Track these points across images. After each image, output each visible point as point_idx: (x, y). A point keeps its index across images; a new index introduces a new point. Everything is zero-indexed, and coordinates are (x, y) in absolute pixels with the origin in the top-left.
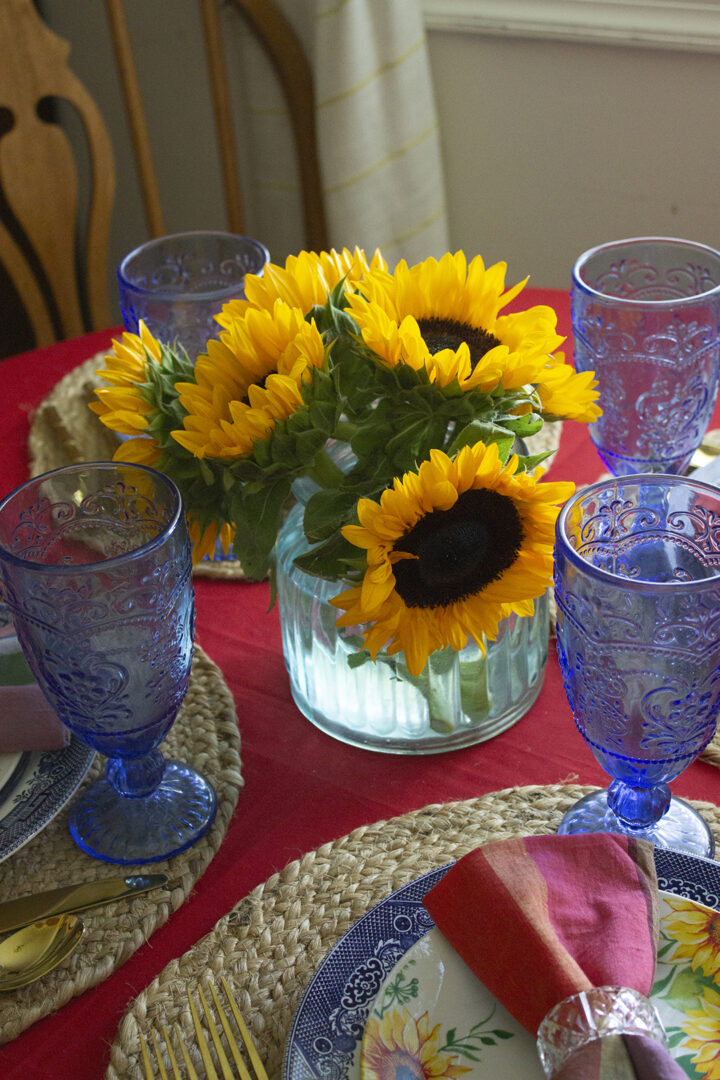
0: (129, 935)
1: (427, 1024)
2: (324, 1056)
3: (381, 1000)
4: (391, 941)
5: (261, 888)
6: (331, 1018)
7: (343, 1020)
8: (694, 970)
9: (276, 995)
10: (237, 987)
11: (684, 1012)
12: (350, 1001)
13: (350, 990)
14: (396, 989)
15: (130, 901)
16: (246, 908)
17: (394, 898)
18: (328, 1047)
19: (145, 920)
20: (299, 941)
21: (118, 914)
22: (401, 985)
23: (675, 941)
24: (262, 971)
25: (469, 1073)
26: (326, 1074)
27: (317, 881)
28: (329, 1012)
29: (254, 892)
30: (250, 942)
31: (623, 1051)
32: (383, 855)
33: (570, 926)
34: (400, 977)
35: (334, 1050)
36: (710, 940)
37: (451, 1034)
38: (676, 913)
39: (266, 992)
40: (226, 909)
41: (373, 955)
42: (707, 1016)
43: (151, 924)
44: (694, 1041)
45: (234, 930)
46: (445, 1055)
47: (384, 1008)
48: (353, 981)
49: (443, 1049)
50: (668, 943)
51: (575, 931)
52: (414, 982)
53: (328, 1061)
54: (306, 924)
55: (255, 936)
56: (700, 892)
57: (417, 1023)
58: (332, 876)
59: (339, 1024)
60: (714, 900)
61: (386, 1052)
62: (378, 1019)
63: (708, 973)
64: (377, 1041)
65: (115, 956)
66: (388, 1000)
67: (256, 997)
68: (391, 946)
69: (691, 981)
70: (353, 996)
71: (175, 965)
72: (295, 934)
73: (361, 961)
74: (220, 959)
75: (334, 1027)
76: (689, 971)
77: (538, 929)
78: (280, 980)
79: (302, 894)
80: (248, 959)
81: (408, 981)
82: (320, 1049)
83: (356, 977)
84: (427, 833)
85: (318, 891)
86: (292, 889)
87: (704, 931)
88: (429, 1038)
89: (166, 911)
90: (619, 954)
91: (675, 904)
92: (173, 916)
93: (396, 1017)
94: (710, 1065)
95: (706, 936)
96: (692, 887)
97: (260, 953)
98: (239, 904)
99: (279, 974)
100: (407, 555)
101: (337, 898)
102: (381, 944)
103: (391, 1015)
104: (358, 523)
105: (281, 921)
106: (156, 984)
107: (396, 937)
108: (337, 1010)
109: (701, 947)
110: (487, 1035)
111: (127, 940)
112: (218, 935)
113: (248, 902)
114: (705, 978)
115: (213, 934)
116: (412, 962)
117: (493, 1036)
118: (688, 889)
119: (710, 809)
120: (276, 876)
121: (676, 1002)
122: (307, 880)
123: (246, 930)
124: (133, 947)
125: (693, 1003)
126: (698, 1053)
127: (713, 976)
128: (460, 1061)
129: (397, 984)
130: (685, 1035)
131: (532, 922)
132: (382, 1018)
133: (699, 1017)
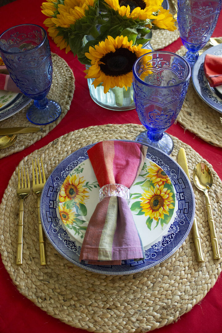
0: (30, 141)
1: (82, 179)
2: (56, 181)
3: (73, 172)
4: (83, 157)
5: (62, 136)
6: (62, 173)
7: (64, 174)
8: (151, 181)
9: (56, 163)
10: (48, 159)
11: (144, 190)
12: (68, 170)
13: (69, 167)
14: (77, 170)
15: (33, 133)
16: (57, 141)
17: (87, 147)
18: (58, 179)
19: (34, 139)
20: (66, 151)
21: (29, 136)
22: (79, 169)
23: (148, 173)
24: (55, 157)
25: (88, 193)
26: (55, 186)
27: (76, 137)
28: (62, 171)
29: (60, 137)
30: (55, 149)
31: (116, 200)
32: (93, 134)
33: (118, 165)
34: (80, 167)
35: (59, 181)
36: (157, 175)
37: (87, 183)
38: (151, 166)
39: (54, 162)
40: (52, 140)
41: (77, 160)
42: (149, 193)
43: (35, 140)
44: (143, 198)
45: (52, 146)
46: (84, 188)
47: (73, 174)
48: (70, 165)
49: (84, 186)
50: (147, 173)
51: (119, 167)
52: (83, 169)
53: (57, 183)
54: (69, 147)
55: (56, 148)
56: (161, 161)
57: (80, 179)
58: (80, 137)
59: (63, 175)
60: (163, 164)
61: (69, 184)
62: (70, 176)
63: (153, 182)
64: (68, 181)
65: (25, 146)
66: (75, 172)
67: (51, 163)
68: (82, 158)
69: (149, 183)
70: (69, 169)
71: (36, 151)
72: (66, 149)
73: (74, 161)
74: (47, 152)
75: (61, 175)
76: (149, 181)
77: (106, 166)
78: (58, 160)
79: (71, 140)
80: (53, 153)
81: (81, 168)
82: (56, 180)
83: (71, 164)
84: (106, 131)
85: (75, 140)
86: (69, 138)
87: (156, 172)
88: (81, 183)
89: (40, 137)
90: (126, 175)
91: (152, 164)
92: (42, 139)
93: (75, 176)
94: (144, 205)
95: (156, 174)
96: (159, 160)
97: (56, 152)
98: (56, 139)
99: (58, 158)
100: (102, 63)
101: (79, 143)
102: (80, 157)
103: (74, 176)
104: (89, 52)
105: (64, 146)
106: (31, 155)
107: (84, 157)
108: (64, 171)
109: (154, 176)
110: (95, 185)
111: (29, 143)
112: (48, 146)
113: (58, 140)
114: (152, 184)
115: (47, 145)
116: (84, 164)
117: (97, 186)
118: (158, 160)
119: (176, 140)
120: (67, 135)
121: (144, 187)
122: (73, 137)
123: (55, 146)
124: (30, 144)
125: (147, 189)
126: (143, 201)
127: (154, 184)
128: (88, 190)
129: (78, 169)
130: (142, 196)
131: (106, 164)
132: (71, 176)
133: (147, 192)
